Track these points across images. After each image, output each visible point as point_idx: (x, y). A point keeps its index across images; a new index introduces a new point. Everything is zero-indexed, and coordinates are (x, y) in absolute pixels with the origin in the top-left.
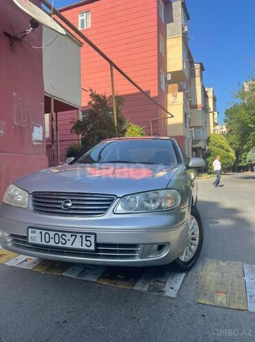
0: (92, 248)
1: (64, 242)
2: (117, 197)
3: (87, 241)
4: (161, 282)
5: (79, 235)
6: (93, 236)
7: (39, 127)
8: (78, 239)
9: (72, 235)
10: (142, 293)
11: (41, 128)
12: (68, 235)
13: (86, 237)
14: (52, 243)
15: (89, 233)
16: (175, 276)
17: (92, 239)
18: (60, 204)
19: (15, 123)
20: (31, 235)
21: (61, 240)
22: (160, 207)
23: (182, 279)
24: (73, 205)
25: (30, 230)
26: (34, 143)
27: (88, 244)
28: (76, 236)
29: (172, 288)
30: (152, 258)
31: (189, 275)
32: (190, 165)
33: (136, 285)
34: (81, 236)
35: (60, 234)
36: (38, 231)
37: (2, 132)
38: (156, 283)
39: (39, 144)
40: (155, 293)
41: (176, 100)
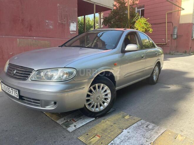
1: (10, 92)
4: (74, 121)
7: (74, 23)
9: (11, 89)
10: (59, 125)
13: (16, 91)
16: (86, 119)
19: (59, 22)
25: (1, 83)
26: (71, 33)
27: (17, 95)
28: (13, 90)
31: (97, 120)
32: (126, 50)
33: (60, 120)
35: (8, 87)
37: (51, 27)
38: (72, 121)
39: (74, 33)
40: (64, 127)
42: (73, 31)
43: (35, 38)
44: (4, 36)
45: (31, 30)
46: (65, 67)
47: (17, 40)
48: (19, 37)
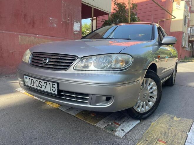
0: (56, 93)
1: (41, 86)
2: (78, 58)
3: (53, 87)
4: (118, 124)
6: (56, 84)
7: (77, 22)
8: (48, 85)
9: (45, 82)
10: (100, 129)
11: (79, 23)
12: (43, 82)
13: (52, 84)
14: (35, 87)
16: (130, 122)
17: (56, 86)
18: (42, 60)
19: (63, 20)
20: (25, 80)
21: (39, 85)
22: (110, 67)
23: (135, 125)
24: (49, 61)
25: (25, 76)
26: (74, 33)
27: (54, 89)
28: (47, 83)
29: (123, 130)
30: (99, 106)
31: (143, 123)
32: (162, 42)
33: (99, 123)
34: (50, 84)
35: (39, 80)
36: (28, 78)
37: (55, 25)
38: (113, 124)
39: (78, 33)
40: (109, 131)
41: (179, 7)
42: (76, 31)
43: (37, 36)
44: (4, 32)
45: (33, 26)
46: (119, 53)
47: (18, 37)
48: (20, 34)
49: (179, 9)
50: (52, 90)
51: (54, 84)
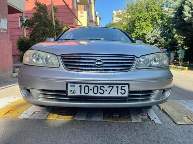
0: (126, 95)
1: (102, 92)
2: (137, 57)
3: (122, 90)
5: (115, 86)
6: (127, 86)
7: (4, 19)
8: (115, 89)
9: (109, 87)
11: (6, 20)
13: (122, 87)
14: (91, 94)
15: (124, 84)
17: (126, 88)
20: (69, 88)
21: (100, 90)
22: (163, 64)
24: (104, 63)
26: (1, 31)
27: (123, 92)
28: (113, 86)
29: (155, 118)
34: (117, 87)
35: (99, 86)
36: (77, 86)
39: (5, 32)
41: (83, 16)
49: (82, 17)
50: (121, 93)
51: (125, 86)
